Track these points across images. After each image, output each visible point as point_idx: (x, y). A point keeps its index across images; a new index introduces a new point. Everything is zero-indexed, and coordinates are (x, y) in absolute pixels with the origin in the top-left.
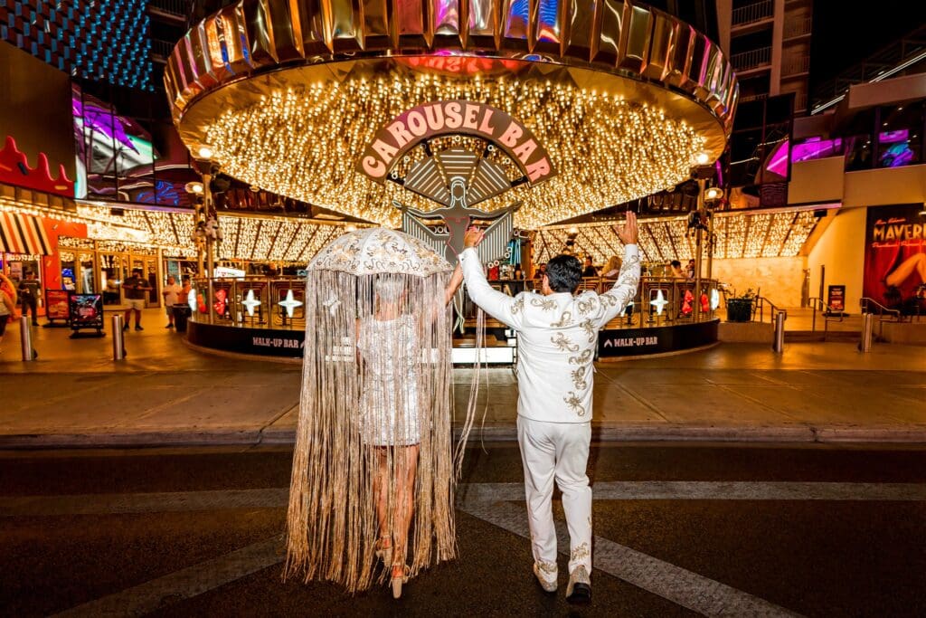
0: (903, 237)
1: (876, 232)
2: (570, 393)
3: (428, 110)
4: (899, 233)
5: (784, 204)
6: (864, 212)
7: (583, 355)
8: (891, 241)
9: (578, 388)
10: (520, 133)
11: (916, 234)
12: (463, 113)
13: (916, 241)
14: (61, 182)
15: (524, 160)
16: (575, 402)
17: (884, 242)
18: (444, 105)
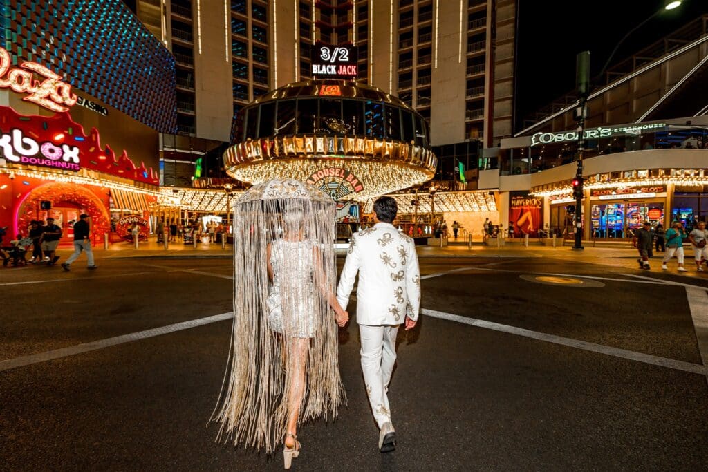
0: (522, 205)
1: (513, 202)
2: (393, 305)
3: (324, 170)
4: (521, 203)
5: (477, 189)
6: (508, 194)
7: (399, 273)
8: (518, 206)
9: (398, 302)
10: (353, 177)
11: (527, 203)
12: (335, 171)
13: (527, 206)
14: (156, 179)
15: (354, 185)
16: (395, 311)
17: (515, 207)
18: (329, 169)
